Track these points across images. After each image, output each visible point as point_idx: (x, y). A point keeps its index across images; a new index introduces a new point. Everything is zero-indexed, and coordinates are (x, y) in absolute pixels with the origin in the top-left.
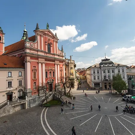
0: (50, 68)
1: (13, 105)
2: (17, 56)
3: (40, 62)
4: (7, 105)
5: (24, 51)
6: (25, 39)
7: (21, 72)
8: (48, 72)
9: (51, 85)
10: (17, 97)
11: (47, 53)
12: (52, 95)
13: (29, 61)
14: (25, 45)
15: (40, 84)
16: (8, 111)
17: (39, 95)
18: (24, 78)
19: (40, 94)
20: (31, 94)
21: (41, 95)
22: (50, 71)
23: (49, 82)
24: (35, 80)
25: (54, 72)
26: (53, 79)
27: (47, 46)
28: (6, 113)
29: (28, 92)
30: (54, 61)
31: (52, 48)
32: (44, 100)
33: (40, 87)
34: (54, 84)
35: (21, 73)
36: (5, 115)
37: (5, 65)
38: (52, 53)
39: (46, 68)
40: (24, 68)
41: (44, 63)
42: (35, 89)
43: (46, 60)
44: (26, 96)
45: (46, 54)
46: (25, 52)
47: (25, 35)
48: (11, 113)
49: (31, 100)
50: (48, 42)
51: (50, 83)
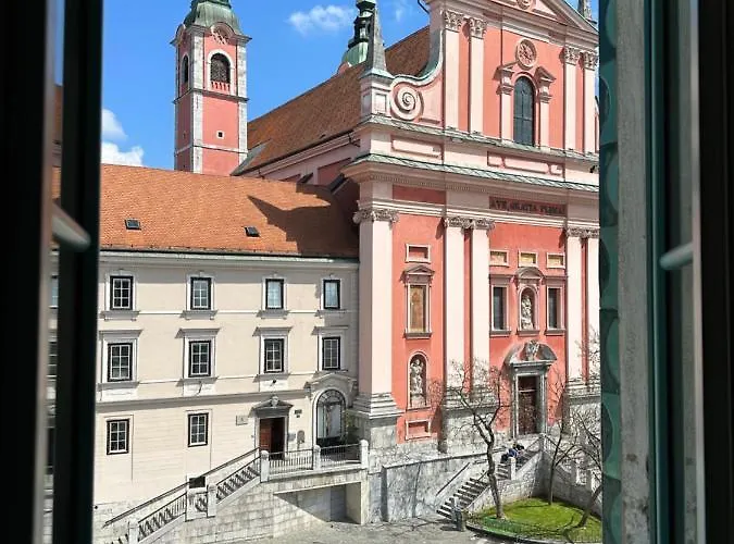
0: (526, 263)
1: (289, 487)
2: (314, 181)
3: (455, 222)
4: (256, 481)
5: (356, 144)
6: (363, 59)
7: (338, 282)
8: (514, 292)
9: (530, 384)
10: (310, 442)
11: (505, 154)
12: (536, 459)
13: (383, 216)
14: (365, 101)
15: (450, 370)
16: (263, 518)
17: (442, 449)
18: (353, 320)
19: (449, 442)
20: (390, 432)
21: (455, 448)
22: (522, 286)
23: (514, 360)
24: (418, 343)
25: (553, 293)
26: (543, 341)
27: (507, 100)
28: (252, 525)
29: (373, 413)
30: (558, 210)
31: (544, 109)
32: (476, 488)
33: (453, 390)
34: (554, 378)
35: (334, 286)
36: (244, 534)
37: (248, 235)
38: (545, 145)
39: (499, 261)
40: (356, 259)
41: (481, 224)
42: (417, 402)
43: (498, 203)
44: (364, 443)
45: (504, 157)
46: (362, 150)
47: (363, 33)
48: (277, 532)
49: (389, 473)
50: (516, 69)
51: (521, 368)
